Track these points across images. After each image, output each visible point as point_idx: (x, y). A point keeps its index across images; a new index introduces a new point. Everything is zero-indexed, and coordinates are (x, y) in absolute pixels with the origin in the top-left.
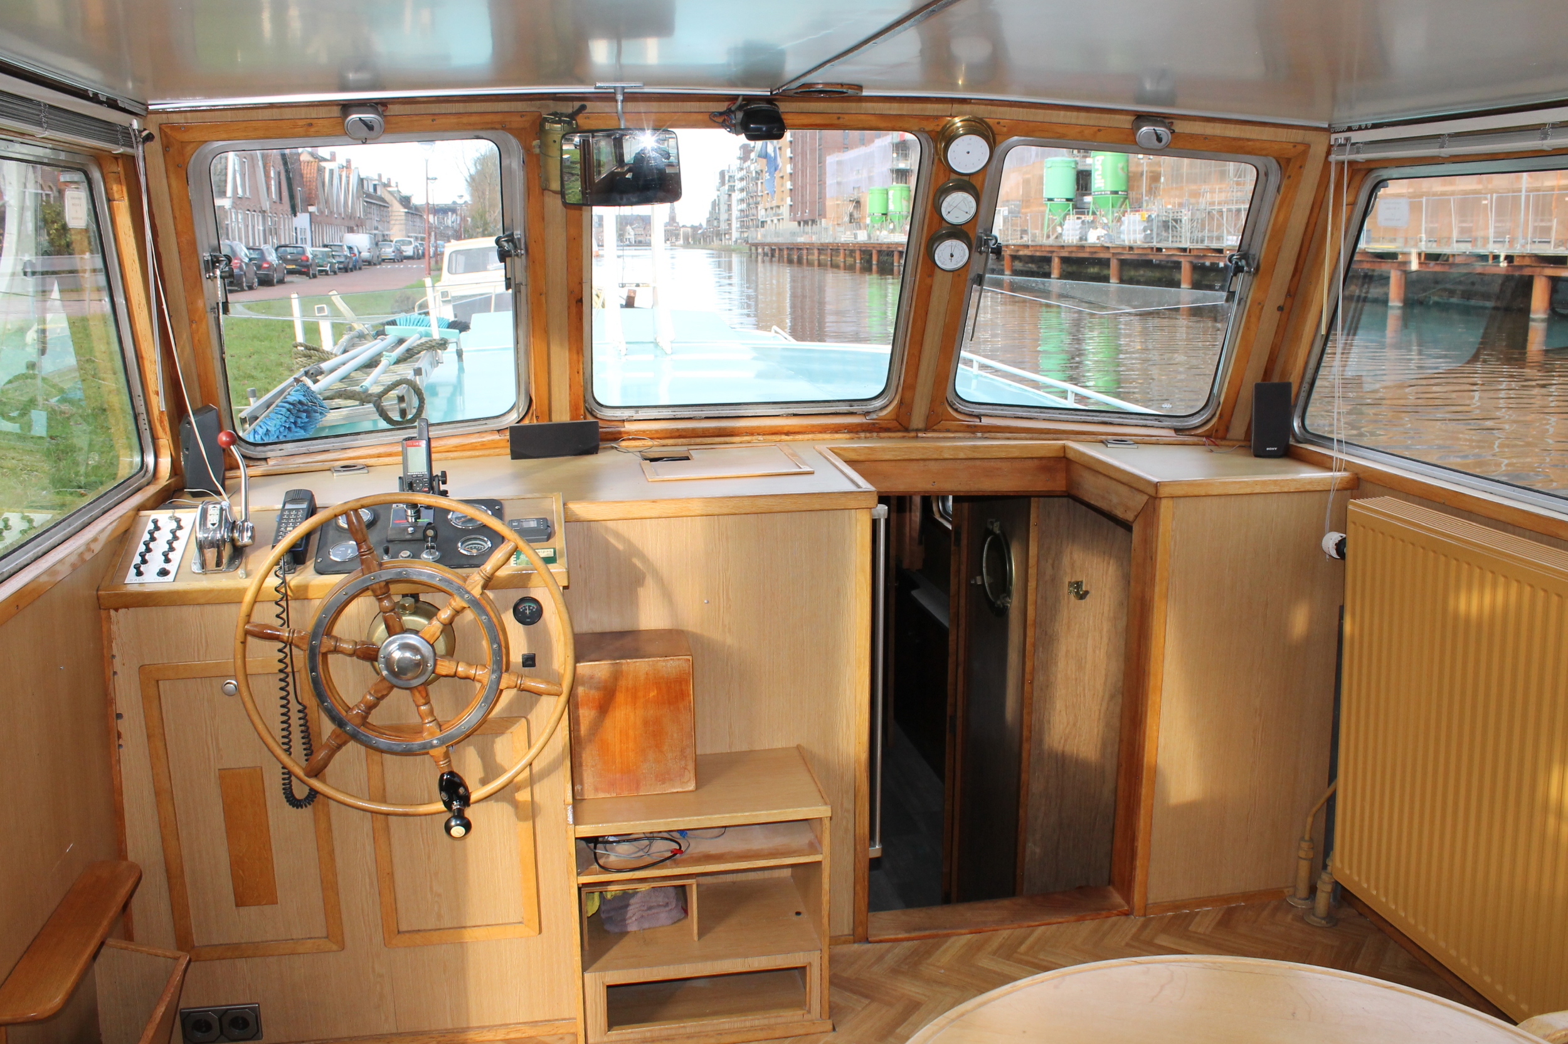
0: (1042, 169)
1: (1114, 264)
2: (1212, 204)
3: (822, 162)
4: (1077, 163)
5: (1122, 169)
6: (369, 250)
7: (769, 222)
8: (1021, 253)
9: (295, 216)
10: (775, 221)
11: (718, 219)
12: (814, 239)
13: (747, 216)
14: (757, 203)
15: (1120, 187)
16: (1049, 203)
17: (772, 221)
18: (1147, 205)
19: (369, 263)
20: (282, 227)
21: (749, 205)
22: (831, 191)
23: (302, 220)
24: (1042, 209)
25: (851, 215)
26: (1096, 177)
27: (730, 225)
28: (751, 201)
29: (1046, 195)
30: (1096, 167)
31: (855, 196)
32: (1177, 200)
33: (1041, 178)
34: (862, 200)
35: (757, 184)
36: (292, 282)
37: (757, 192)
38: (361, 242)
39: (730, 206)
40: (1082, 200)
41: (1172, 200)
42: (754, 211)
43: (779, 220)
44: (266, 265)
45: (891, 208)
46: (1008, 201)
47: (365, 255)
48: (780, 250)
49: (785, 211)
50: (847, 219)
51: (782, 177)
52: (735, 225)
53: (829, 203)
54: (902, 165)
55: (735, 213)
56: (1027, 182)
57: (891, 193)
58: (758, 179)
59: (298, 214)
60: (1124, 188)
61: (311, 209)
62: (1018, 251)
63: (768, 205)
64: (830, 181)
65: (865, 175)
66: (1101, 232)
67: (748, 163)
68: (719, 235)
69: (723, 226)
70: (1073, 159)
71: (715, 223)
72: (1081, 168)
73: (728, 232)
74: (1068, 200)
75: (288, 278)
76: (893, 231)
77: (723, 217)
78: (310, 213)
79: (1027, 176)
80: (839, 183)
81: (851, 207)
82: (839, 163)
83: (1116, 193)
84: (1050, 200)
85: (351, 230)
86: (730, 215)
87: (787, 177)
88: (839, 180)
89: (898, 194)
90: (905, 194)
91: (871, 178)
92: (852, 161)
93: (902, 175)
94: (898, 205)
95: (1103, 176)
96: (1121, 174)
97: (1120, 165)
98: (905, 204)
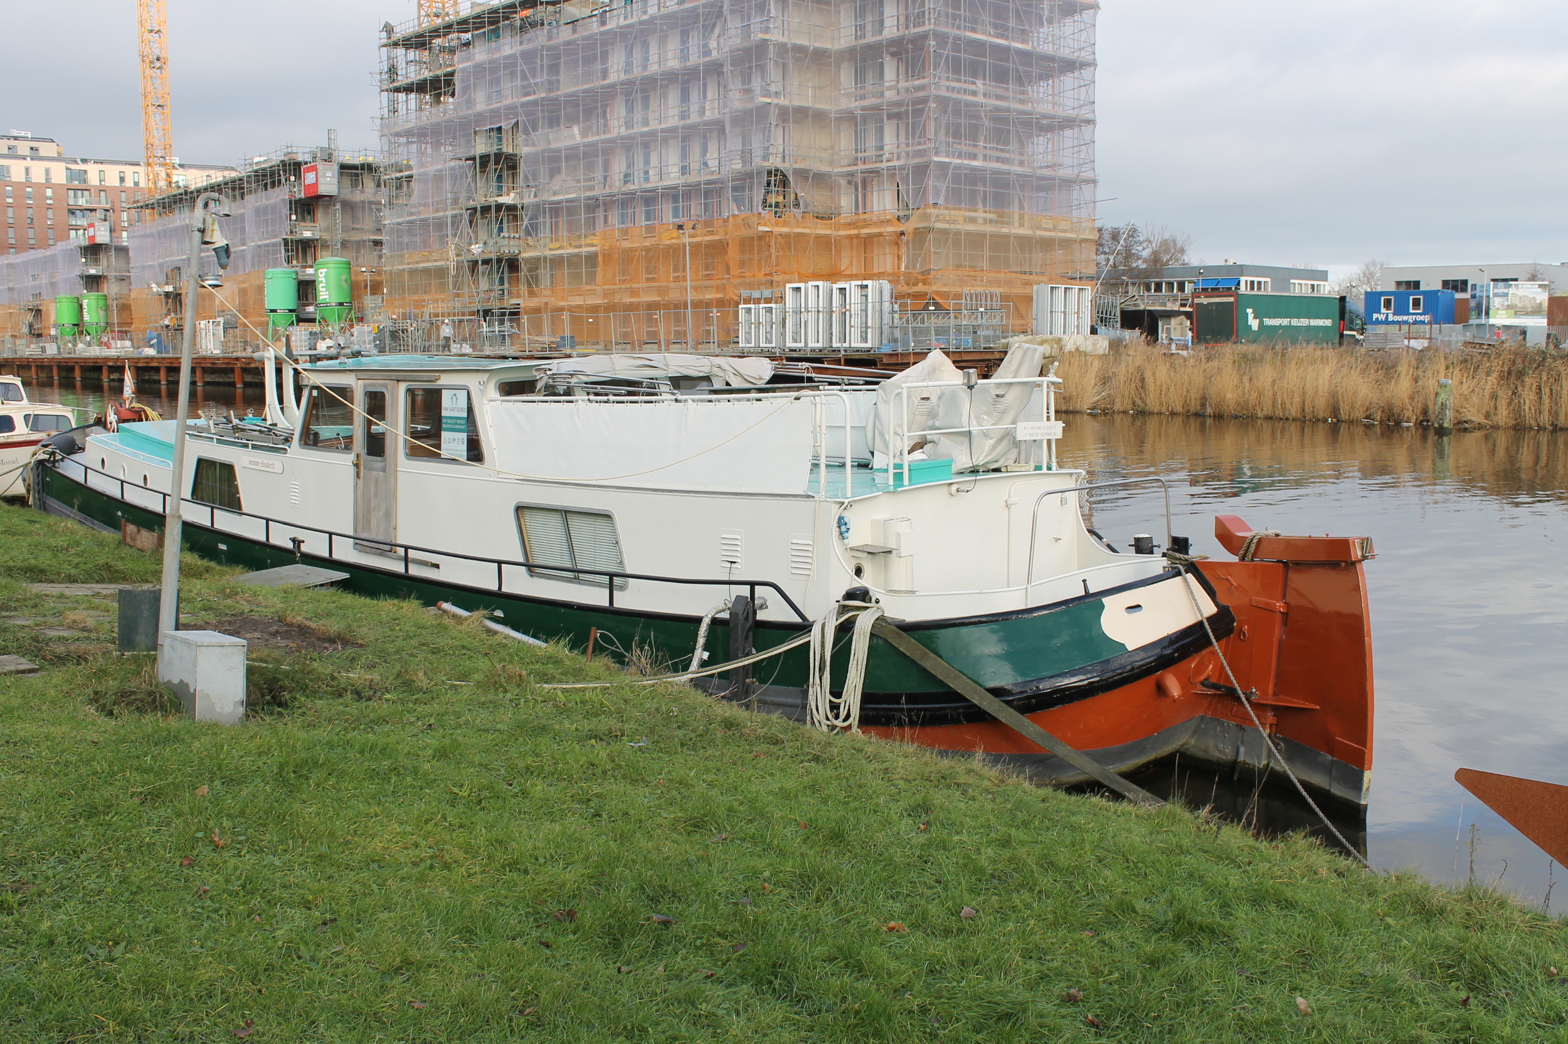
2: (432, 315)
4: (297, 273)
5: (346, 280)
15: (345, 299)
16: (271, 314)
24: (264, 318)
25: (31, 326)
26: (321, 289)
29: (269, 305)
30: (320, 279)
31: (35, 304)
32: (401, 311)
34: (43, 308)
40: (305, 310)
45: (87, 317)
50: (25, 330)
54: (93, 272)
56: (243, 292)
57: (84, 301)
65: (44, 280)
70: (291, 269)
72: (301, 278)
74: (290, 311)
76: (89, 344)
79: (246, 286)
80: (10, 289)
81: (30, 317)
83: (341, 304)
84: (271, 311)
88: (11, 285)
89: (94, 302)
90: (102, 303)
91: (53, 285)
92: (26, 264)
93: (93, 282)
94: (94, 314)
95: (327, 288)
96: (345, 286)
97: (344, 277)
98: (102, 313)
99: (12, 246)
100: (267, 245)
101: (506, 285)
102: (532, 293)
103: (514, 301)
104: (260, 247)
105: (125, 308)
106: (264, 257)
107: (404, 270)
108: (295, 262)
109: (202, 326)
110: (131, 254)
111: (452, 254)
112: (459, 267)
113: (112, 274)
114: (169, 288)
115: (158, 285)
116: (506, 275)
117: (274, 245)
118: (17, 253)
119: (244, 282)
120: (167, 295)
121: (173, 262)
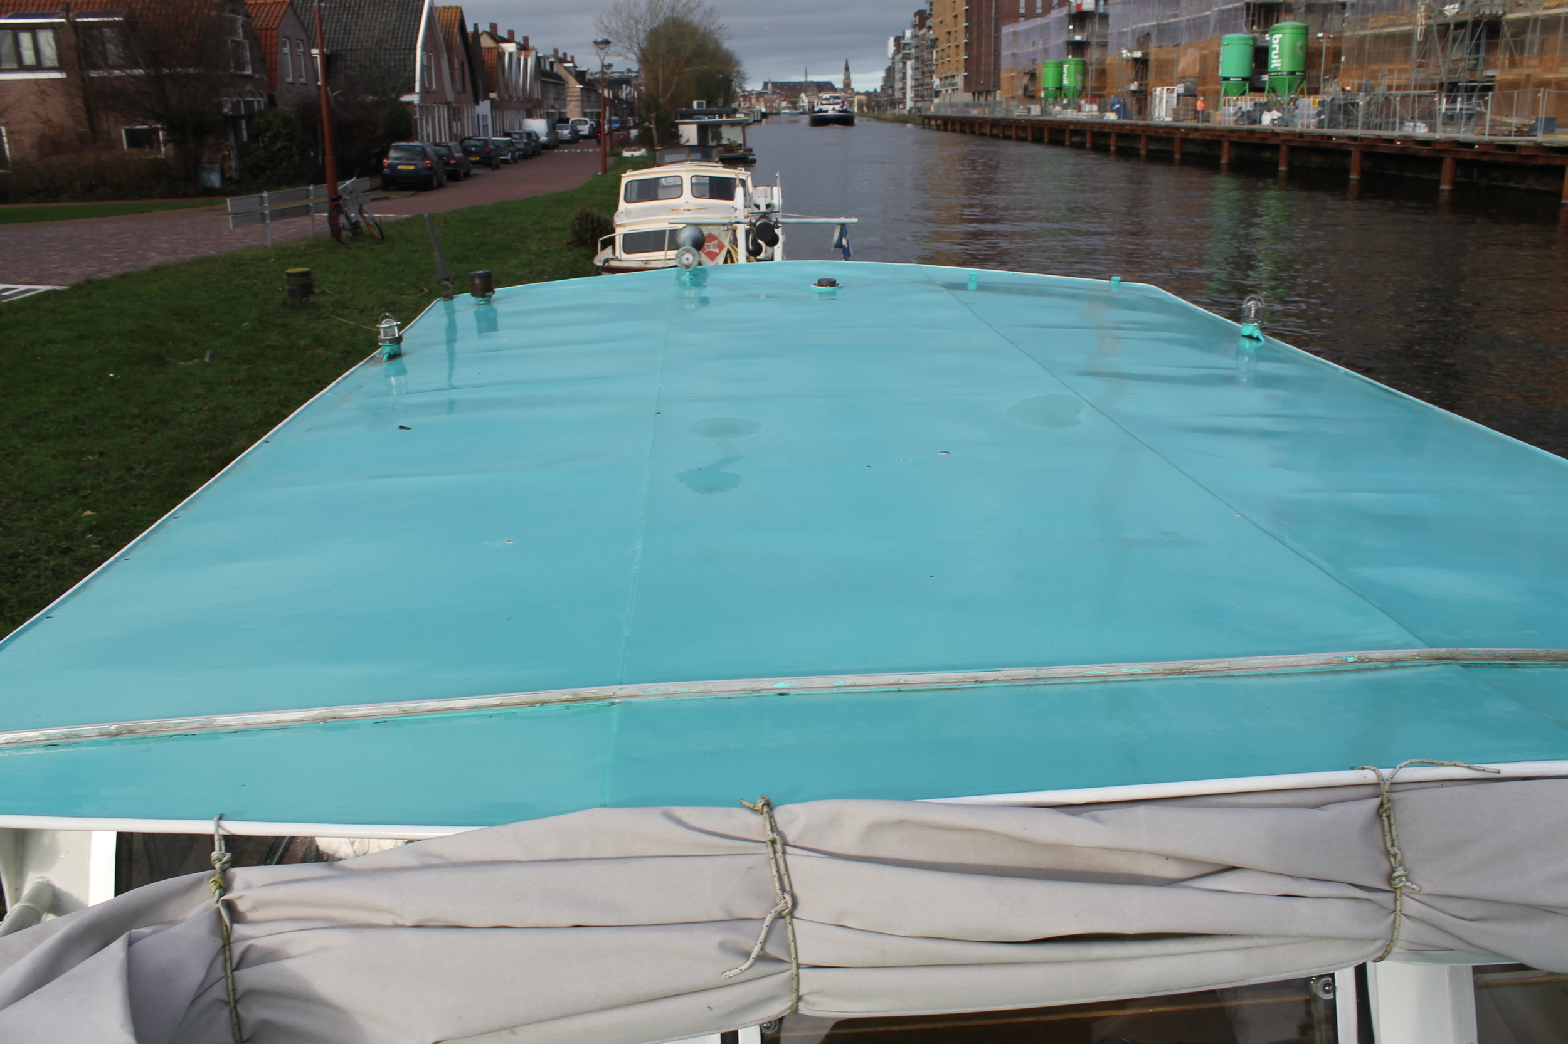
0: (1219, 45)
1: (1284, 150)
2: (1390, 88)
3: (998, 32)
4: (1255, 39)
5: (1301, 48)
6: (548, 135)
7: (944, 92)
8: (1191, 136)
9: (478, 104)
10: (950, 91)
11: (892, 87)
12: (987, 113)
13: (922, 85)
14: (932, 72)
15: (1298, 68)
16: (1224, 82)
17: (947, 91)
18: (1324, 88)
19: (546, 147)
20: (465, 116)
21: (923, 73)
22: (1005, 63)
23: (484, 108)
24: (1218, 87)
25: (1026, 88)
26: (1273, 57)
27: (904, 94)
28: (926, 69)
29: (1222, 73)
30: (1274, 46)
31: (1028, 67)
32: (1356, 82)
33: (1218, 55)
34: (1037, 72)
35: (932, 52)
36: (476, 175)
37: (931, 60)
38: (538, 126)
39: (904, 74)
40: (1260, 78)
41: (1351, 81)
42: (928, 80)
43: (953, 90)
44: (453, 162)
45: (1066, 82)
46: (1184, 78)
47: (543, 139)
48: (953, 124)
49: (960, 81)
50: (1020, 92)
51: (957, 46)
52: (910, 94)
53: (1004, 75)
54: (1078, 38)
55: (909, 83)
56: (1204, 58)
57: (1066, 66)
58: (933, 47)
59: (481, 103)
60: (1301, 69)
61: (493, 95)
62: (1188, 134)
63: (943, 76)
64: (1005, 52)
65: (1041, 46)
66: (1276, 114)
67: (924, 31)
68: (893, 104)
69: (898, 95)
70: (1250, 36)
71: (890, 92)
72: (1260, 44)
73: (902, 101)
74: (1244, 79)
75: (474, 171)
76: (1065, 107)
77: (898, 85)
78: (492, 100)
79: (1205, 52)
80: (1014, 55)
81: (1025, 80)
82: (1015, 34)
83: (1293, 73)
84: (1227, 79)
85: (530, 115)
86: (905, 83)
87: (962, 47)
88: (1014, 50)
89: (1073, 67)
90: (1080, 68)
91: (1046, 51)
92: (1028, 32)
93: (1078, 48)
94: (1072, 79)
95: (1280, 55)
96: (1300, 53)
97: (1299, 44)
98: (1079, 78)
99: (1022, 15)
100: (1229, 10)
101: (1482, 54)
102: (1513, 64)
103: (1489, 73)
104: (1222, 11)
105: (1102, 73)
106: (1226, 23)
107: (1365, 37)
108: (1255, 28)
109: (1158, 92)
110: (1111, 20)
111: (1420, 16)
112: (1427, 33)
113: (1094, 40)
114: (1138, 54)
115: (1130, 51)
116: (1483, 42)
117: (1236, 9)
118: (1026, 20)
119: (1205, 48)
120: (1136, 60)
121: (1144, 28)
